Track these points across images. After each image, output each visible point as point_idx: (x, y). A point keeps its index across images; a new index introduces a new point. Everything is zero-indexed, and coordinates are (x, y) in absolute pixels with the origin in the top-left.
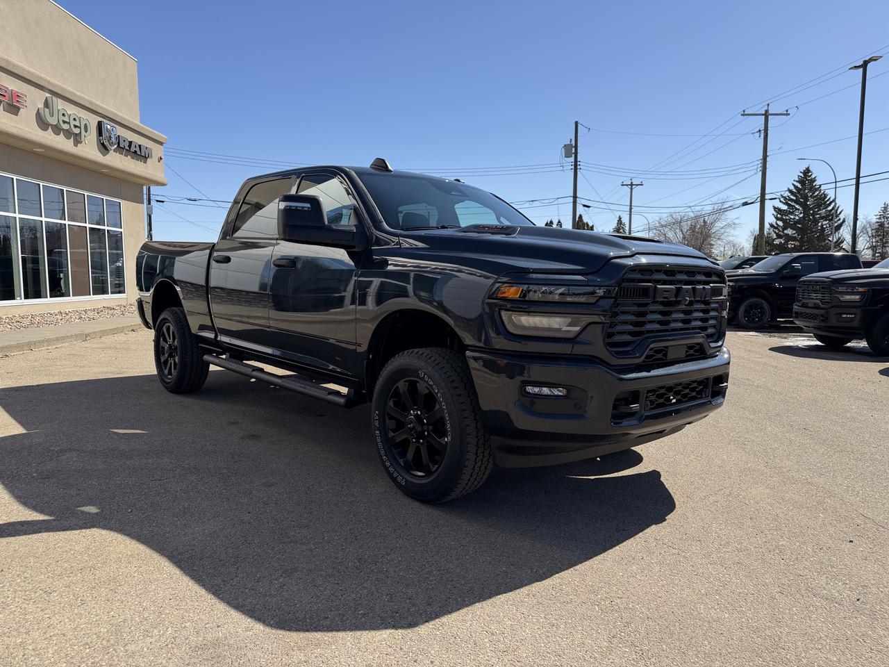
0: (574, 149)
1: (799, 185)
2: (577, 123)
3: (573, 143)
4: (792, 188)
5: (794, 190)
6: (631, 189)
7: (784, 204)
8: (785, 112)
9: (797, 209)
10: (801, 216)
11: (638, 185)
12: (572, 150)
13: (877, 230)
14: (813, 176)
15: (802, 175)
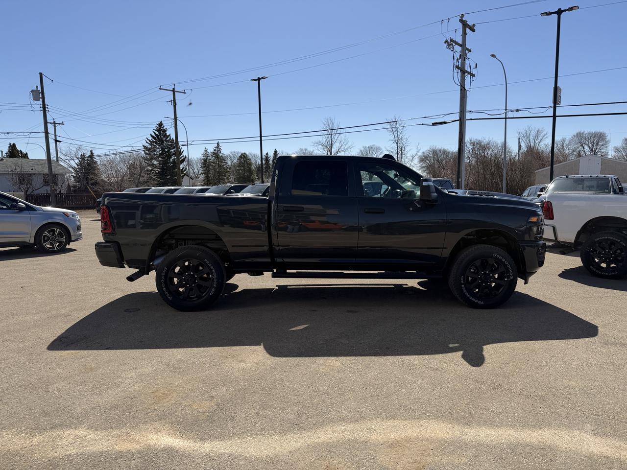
0: (41, 94)
1: (157, 133)
2: (41, 75)
3: (39, 89)
4: (153, 134)
5: (155, 136)
6: (55, 127)
7: (149, 144)
8: (183, 91)
9: (157, 148)
10: (160, 152)
11: (59, 124)
12: (39, 95)
13: (204, 163)
14: (165, 128)
15: (158, 126)
